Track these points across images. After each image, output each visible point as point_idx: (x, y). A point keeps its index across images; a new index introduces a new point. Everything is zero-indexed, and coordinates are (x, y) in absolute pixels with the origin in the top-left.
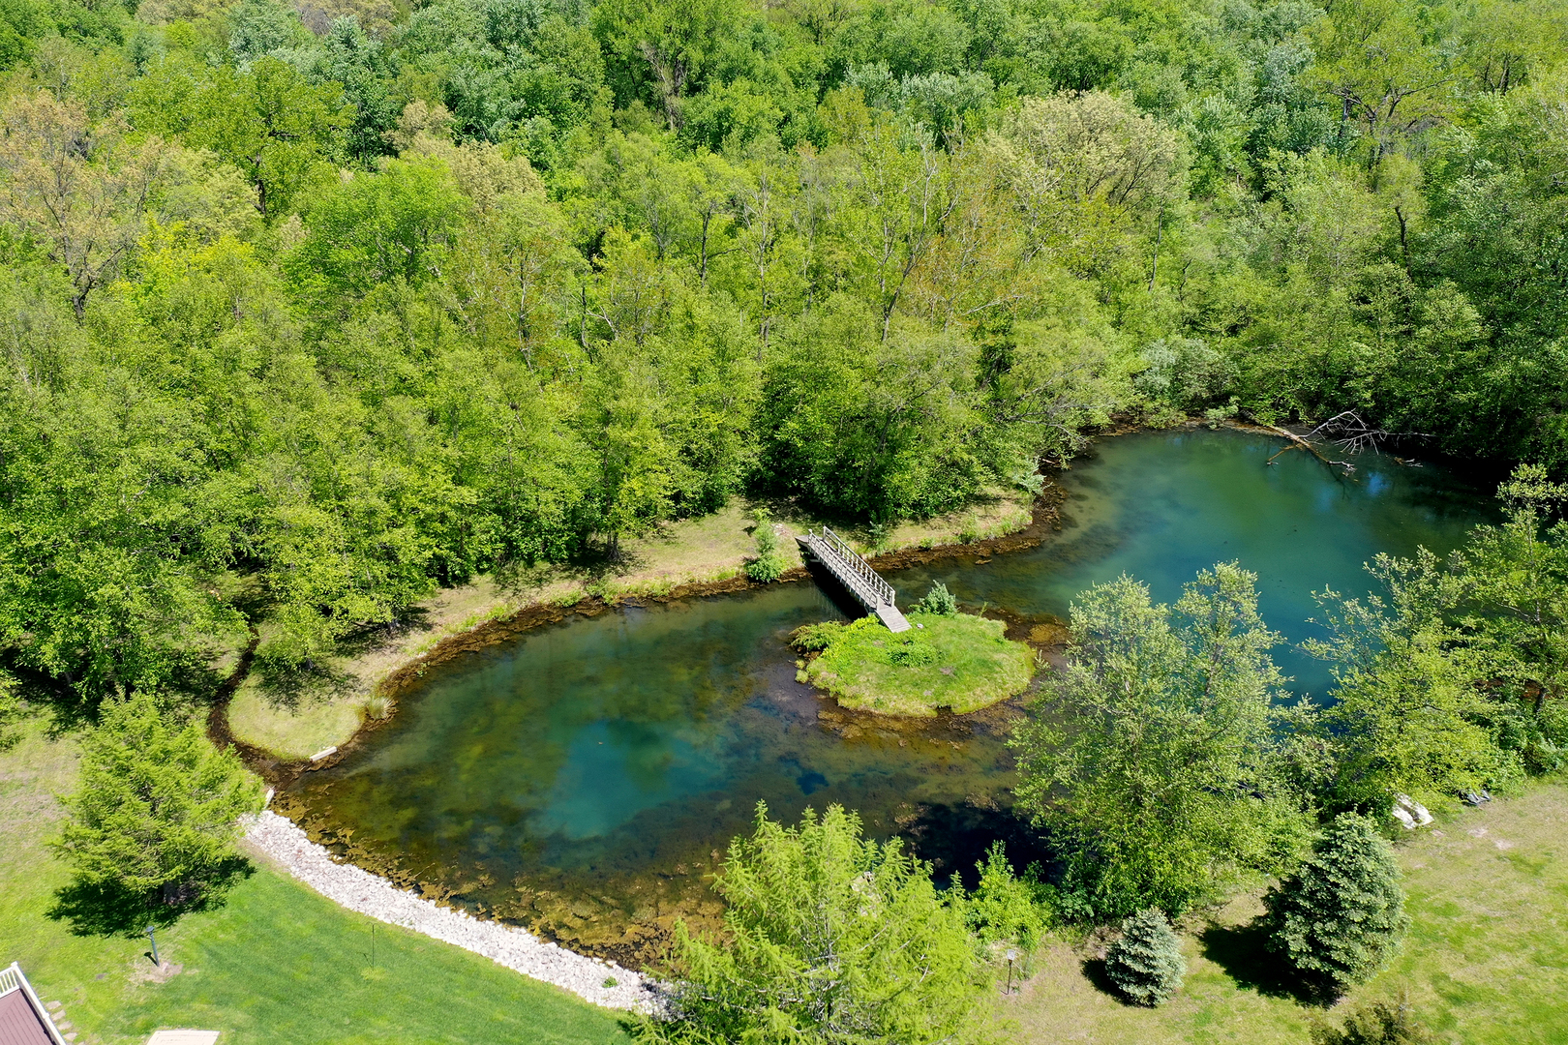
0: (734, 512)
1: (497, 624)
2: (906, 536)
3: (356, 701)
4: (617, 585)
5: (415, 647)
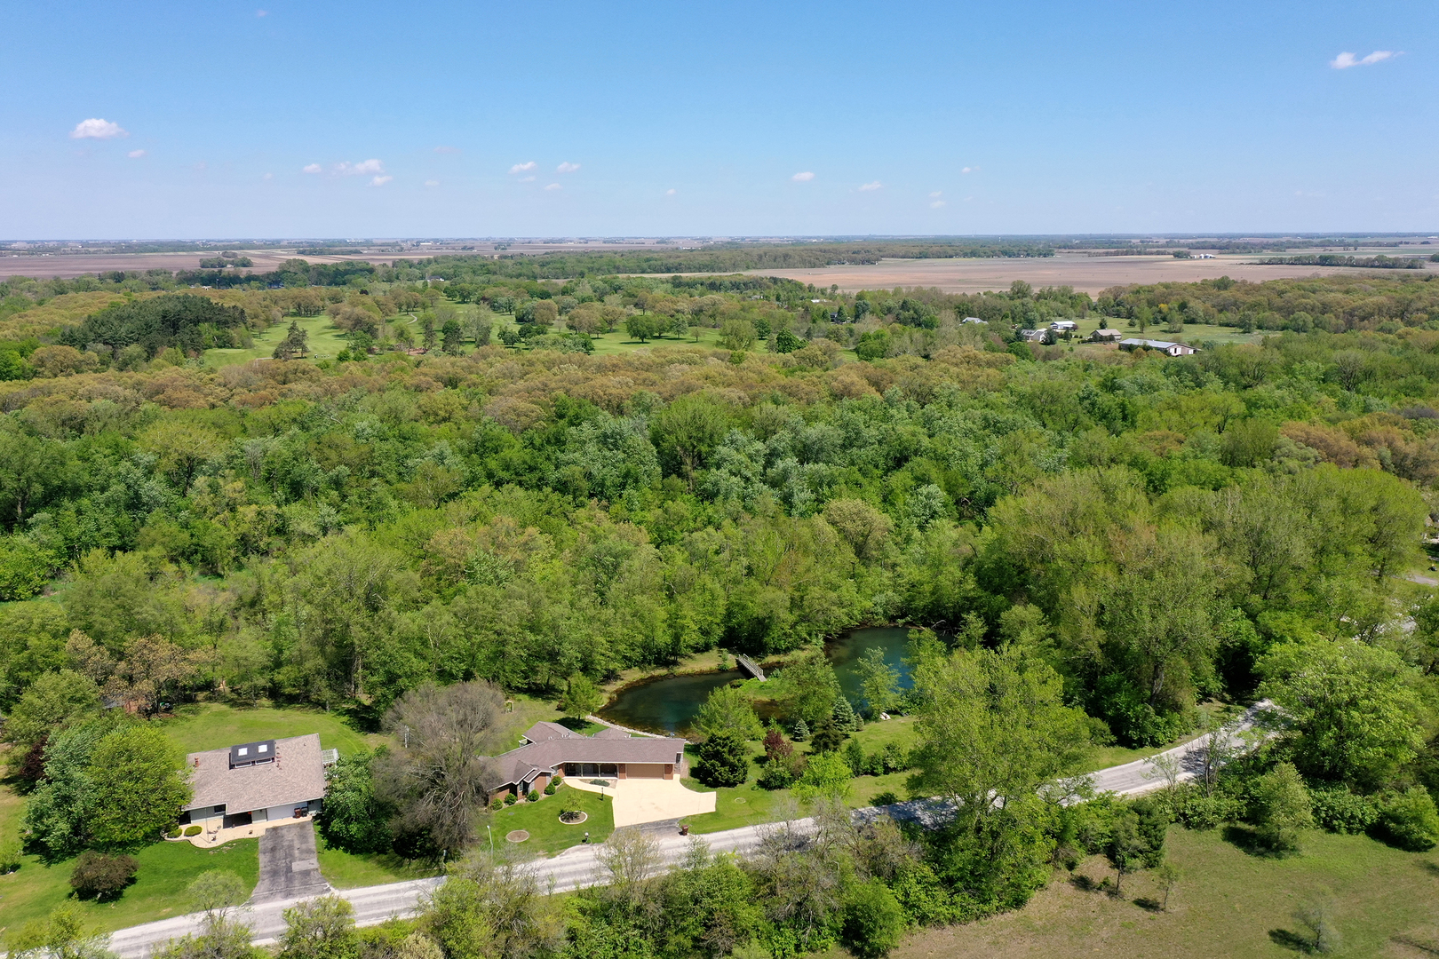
0: (714, 652)
1: (642, 680)
2: (771, 659)
4: (678, 671)
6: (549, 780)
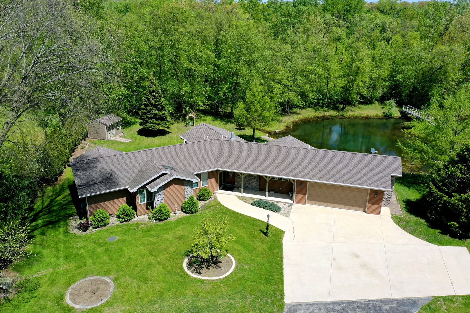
4: (347, 114)
6: (189, 192)
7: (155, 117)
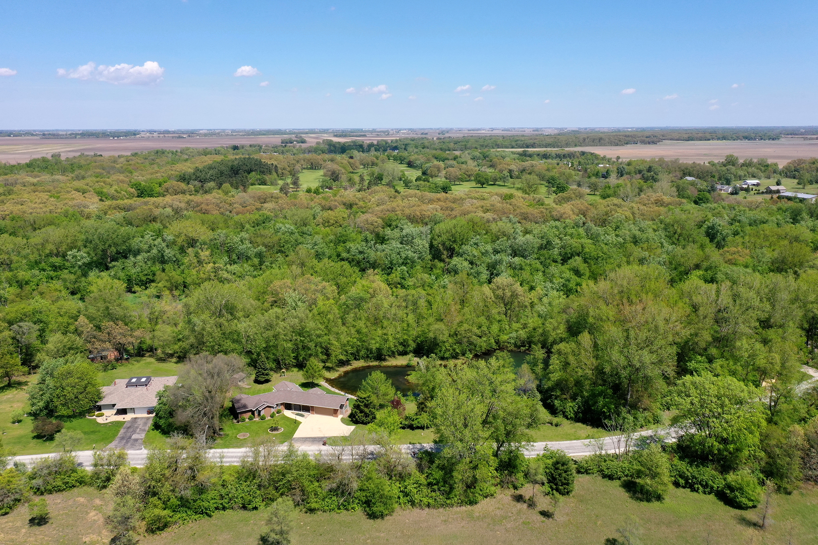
0: (409, 355)
1: (363, 367)
3: (339, 373)
4: (384, 364)
5: (348, 368)
6: (273, 410)
7: (263, 374)
